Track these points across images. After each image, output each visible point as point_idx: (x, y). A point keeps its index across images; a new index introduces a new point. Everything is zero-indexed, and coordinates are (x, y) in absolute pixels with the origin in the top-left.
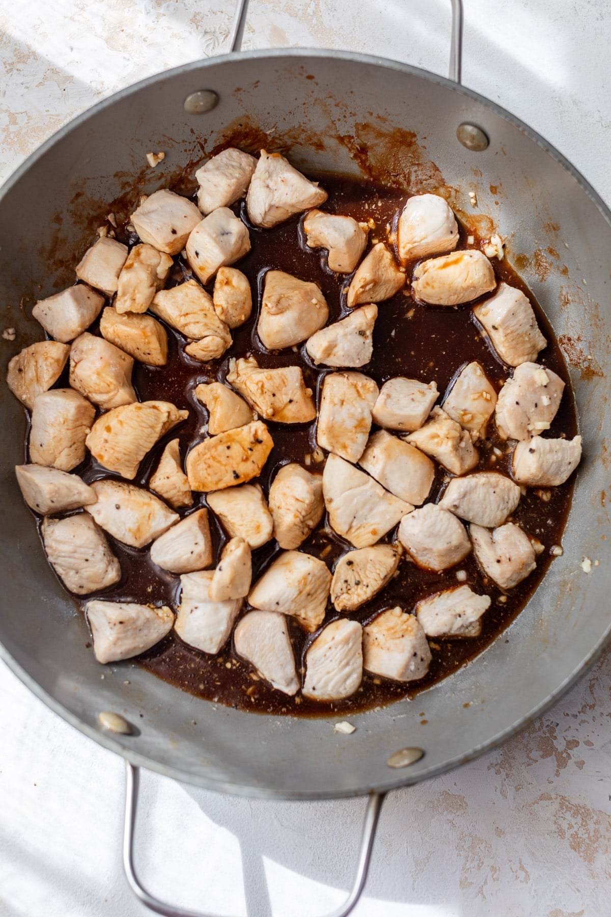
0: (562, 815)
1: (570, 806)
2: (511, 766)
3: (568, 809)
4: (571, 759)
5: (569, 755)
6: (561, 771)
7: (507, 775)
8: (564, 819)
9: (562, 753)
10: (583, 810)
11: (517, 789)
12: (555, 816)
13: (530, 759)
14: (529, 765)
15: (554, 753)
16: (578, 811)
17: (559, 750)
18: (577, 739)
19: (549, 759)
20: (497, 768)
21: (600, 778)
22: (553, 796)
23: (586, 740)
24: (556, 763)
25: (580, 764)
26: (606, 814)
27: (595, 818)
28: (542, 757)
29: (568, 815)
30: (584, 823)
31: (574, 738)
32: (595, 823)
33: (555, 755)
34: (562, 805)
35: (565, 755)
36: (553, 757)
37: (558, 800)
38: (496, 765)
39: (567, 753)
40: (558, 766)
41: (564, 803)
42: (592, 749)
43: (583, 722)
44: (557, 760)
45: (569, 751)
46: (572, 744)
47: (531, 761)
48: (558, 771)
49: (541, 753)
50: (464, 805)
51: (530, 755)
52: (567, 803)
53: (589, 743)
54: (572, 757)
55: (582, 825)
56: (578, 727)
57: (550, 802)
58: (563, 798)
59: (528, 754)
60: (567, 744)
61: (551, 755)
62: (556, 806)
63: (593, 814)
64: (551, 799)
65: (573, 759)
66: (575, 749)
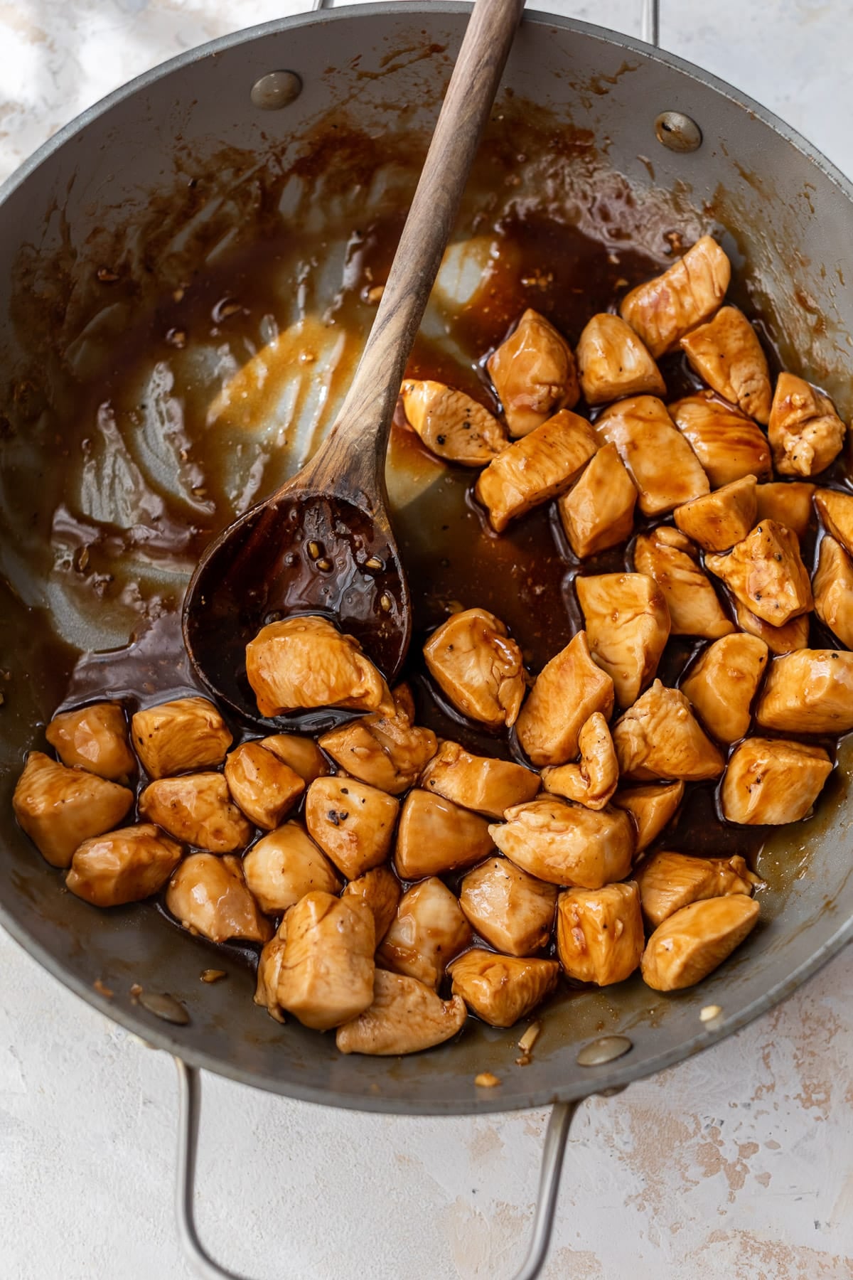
0: (747, 1261)
1: (756, 1245)
2: (659, 1196)
3: (755, 1250)
4: (749, 1172)
5: (745, 1167)
6: (738, 1193)
7: (655, 1210)
8: (751, 1267)
9: (734, 1165)
10: (777, 1249)
11: (674, 1230)
12: (736, 1264)
13: (687, 1181)
14: (686, 1190)
15: (722, 1167)
16: (770, 1252)
17: (730, 1161)
18: (754, 1141)
19: (715, 1177)
20: (639, 1200)
21: (797, 1197)
22: (730, 1233)
23: (768, 1140)
24: (727, 1182)
25: (765, 1179)
26: (813, 1250)
27: (798, 1258)
28: (705, 1175)
29: (756, 1260)
30: (782, 1270)
31: (750, 1140)
32: (798, 1267)
33: (725, 1169)
34: (744, 1245)
35: (739, 1168)
36: (722, 1173)
37: (738, 1238)
38: (637, 1197)
39: (742, 1164)
40: (731, 1185)
41: (748, 1243)
42: (780, 1153)
43: (760, 1112)
44: (729, 1177)
45: (744, 1161)
46: (748, 1149)
47: (688, 1184)
48: (731, 1194)
49: (702, 1169)
50: (596, 1265)
51: (687, 1174)
52: (752, 1242)
53: (772, 1145)
54: (751, 1170)
55: (779, 1272)
56: (753, 1122)
57: (726, 1243)
58: (745, 1234)
59: (683, 1174)
60: (741, 1151)
61: (717, 1171)
62: (735, 1247)
63: (794, 1254)
64: (726, 1238)
65: (753, 1173)
66: (753, 1156)
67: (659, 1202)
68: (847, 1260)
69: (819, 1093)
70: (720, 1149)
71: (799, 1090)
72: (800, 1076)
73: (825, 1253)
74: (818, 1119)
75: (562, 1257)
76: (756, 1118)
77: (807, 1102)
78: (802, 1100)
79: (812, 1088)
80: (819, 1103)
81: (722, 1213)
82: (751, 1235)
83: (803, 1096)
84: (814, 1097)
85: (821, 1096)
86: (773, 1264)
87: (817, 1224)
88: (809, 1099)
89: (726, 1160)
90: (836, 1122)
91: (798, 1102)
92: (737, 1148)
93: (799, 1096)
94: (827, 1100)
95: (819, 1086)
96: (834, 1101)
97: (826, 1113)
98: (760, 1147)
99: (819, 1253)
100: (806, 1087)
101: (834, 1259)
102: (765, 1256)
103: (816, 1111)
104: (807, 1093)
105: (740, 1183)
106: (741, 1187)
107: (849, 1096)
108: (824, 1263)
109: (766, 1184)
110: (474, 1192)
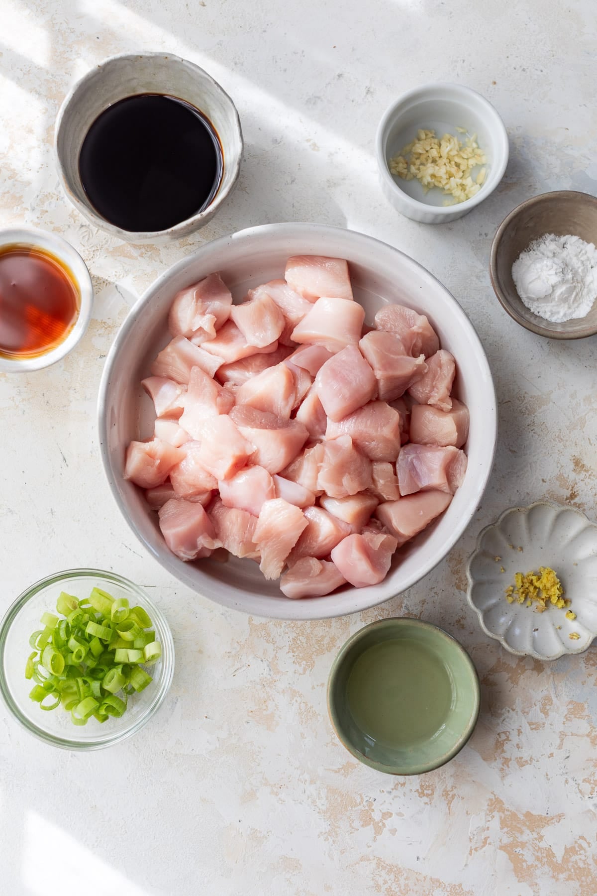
67: (336, 837)
68: (431, 878)
69: (428, 790)
70: (372, 813)
71: (418, 787)
72: (420, 780)
73: (420, 873)
74: (426, 803)
75: (281, 860)
76: (393, 799)
77: (422, 794)
78: (419, 792)
79: (425, 786)
80: (427, 795)
81: (368, 847)
82: (382, 860)
83: (420, 791)
84: (425, 792)
85: (429, 792)
86: (392, 876)
87: (418, 858)
88: (423, 793)
89: (375, 820)
90: (436, 806)
91: (417, 794)
92: (381, 814)
93: (418, 790)
94: (432, 794)
95: (429, 786)
96: (436, 795)
97: (430, 801)
98: (393, 815)
99: (417, 873)
100: (422, 786)
101: (424, 877)
102: (388, 871)
103: (425, 799)
104: (422, 789)
105: (381, 832)
106: (381, 834)
107: (444, 793)
108: (419, 879)
109: (394, 835)
110: (240, 821)
